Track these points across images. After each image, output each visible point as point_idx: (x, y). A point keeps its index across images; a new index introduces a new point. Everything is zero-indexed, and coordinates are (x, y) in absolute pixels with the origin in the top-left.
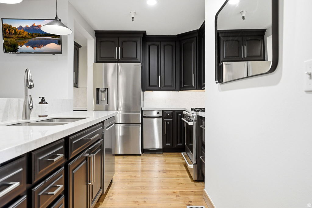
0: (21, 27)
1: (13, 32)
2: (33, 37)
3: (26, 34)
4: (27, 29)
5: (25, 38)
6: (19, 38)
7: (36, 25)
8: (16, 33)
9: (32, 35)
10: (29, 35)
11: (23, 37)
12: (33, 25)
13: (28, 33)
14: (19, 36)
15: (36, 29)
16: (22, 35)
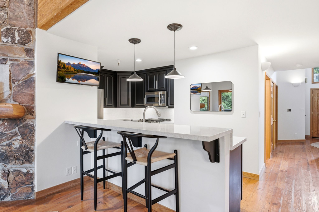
0: (69, 64)
1: (62, 66)
2: (78, 73)
3: (72, 69)
4: (74, 65)
5: (72, 72)
6: (67, 72)
7: (81, 64)
8: (64, 67)
9: (78, 71)
10: (75, 70)
11: (70, 72)
12: (79, 63)
13: (75, 69)
14: (67, 70)
15: (81, 67)
16: (69, 70)
